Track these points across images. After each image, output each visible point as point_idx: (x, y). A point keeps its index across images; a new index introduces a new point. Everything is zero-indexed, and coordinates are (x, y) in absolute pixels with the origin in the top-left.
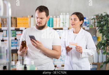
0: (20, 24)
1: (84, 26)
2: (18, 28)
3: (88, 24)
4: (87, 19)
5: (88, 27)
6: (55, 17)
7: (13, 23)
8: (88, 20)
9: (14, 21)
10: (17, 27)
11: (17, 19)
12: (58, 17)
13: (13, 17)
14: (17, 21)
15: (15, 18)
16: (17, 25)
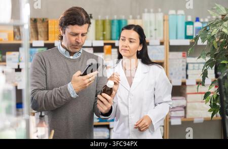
0: (55, 34)
2: (50, 42)
7: (40, 32)
9: (42, 27)
11: (49, 22)
12: (138, 17)
13: (41, 19)
14: (50, 27)
15: (43, 19)
16: (48, 37)
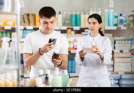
1: (120, 24)
2: (36, 27)
3: (125, 22)
4: (123, 17)
5: (125, 26)
6: (83, 13)
8: (125, 17)
9: (33, 18)
10: (35, 25)
12: (87, 13)
13: (31, 14)
15: (33, 14)
